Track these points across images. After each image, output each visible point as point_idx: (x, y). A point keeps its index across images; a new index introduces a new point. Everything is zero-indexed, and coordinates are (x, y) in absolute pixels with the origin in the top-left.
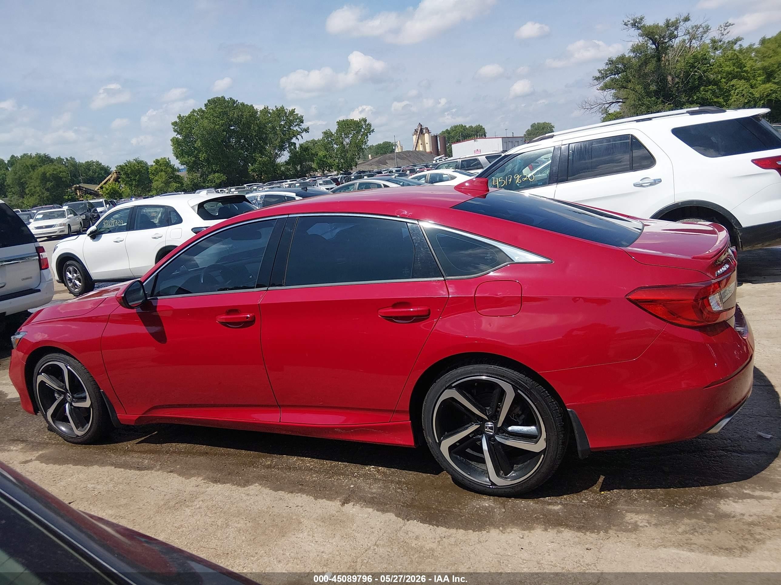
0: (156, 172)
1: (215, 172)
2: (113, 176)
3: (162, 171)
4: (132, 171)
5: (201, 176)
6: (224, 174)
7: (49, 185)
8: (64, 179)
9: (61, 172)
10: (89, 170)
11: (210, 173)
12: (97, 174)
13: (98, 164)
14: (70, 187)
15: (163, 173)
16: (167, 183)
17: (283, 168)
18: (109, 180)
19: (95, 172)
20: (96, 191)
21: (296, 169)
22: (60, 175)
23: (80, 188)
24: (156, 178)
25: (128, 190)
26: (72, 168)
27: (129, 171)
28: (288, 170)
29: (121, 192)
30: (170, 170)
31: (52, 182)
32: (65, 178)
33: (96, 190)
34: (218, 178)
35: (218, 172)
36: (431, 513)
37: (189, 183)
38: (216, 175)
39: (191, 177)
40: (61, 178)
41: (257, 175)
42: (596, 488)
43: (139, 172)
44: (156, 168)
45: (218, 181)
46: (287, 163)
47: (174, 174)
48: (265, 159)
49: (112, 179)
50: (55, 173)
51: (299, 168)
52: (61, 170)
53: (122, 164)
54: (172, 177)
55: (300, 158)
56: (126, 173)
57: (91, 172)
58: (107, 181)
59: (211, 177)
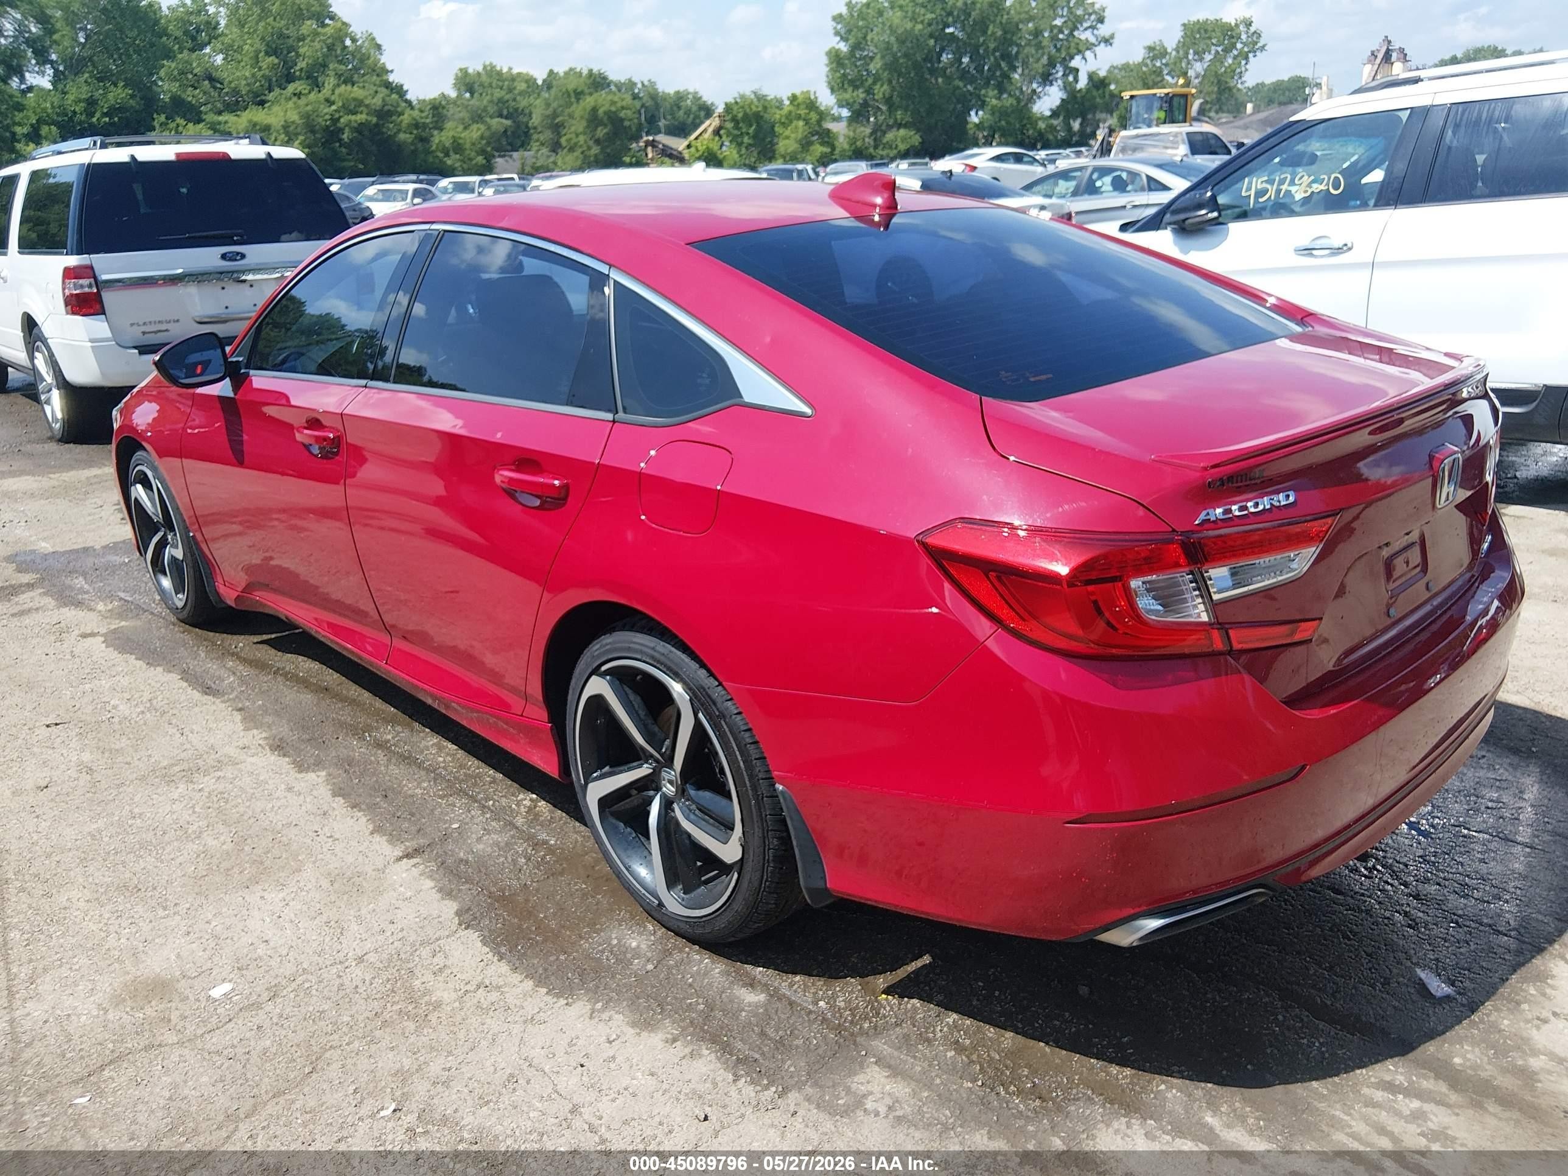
0: (789, 119)
1: (900, 126)
2: (714, 124)
3: (799, 117)
4: (746, 115)
5: (871, 134)
6: (918, 130)
7: (601, 132)
8: (627, 123)
9: (623, 108)
10: (679, 108)
11: (890, 127)
12: (692, 116)
13: (697, 98)
14: (637, 138)
15: (801, 123)
16: (805, 145)
17: (1042, 125)
18: (705, 130)
19: (688, 112)
20: (680, 153)
21: (1069, 129)
22: (622, 114)
23: (653, 144)
24: (787, 133)
25: (736, 156)
26: (650, 103)
27: (740, 115)
28: (1052, 129)
29: (721, 157)
30: (814, 116)
31: (605, 126)
32: (630, 120)
33: (680, 149)
34: (904, 140)
35: (906, 126)
36: (520, 927)
37: (846, 146)
38: (902, 132)
39: (851, 134)
40: (622, 120)
41: (984, 137)
42: (881, 981)
43: (757, 118)
44: (790, 112)
45: (902, 147)
46: (1055, 114)
47: (820, 126)
48: (1008, 101)
49: (710, 130)
50: (613, 109)
51: (1076, 125)
52: (624, 103)
53: (730, 100)
54: (817, 133)
55: (1083, 104)
56: (734, 120)
57: (681, 113)
58: (701, 134)
59: (890, 136)
